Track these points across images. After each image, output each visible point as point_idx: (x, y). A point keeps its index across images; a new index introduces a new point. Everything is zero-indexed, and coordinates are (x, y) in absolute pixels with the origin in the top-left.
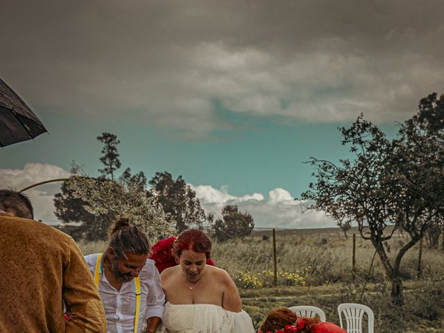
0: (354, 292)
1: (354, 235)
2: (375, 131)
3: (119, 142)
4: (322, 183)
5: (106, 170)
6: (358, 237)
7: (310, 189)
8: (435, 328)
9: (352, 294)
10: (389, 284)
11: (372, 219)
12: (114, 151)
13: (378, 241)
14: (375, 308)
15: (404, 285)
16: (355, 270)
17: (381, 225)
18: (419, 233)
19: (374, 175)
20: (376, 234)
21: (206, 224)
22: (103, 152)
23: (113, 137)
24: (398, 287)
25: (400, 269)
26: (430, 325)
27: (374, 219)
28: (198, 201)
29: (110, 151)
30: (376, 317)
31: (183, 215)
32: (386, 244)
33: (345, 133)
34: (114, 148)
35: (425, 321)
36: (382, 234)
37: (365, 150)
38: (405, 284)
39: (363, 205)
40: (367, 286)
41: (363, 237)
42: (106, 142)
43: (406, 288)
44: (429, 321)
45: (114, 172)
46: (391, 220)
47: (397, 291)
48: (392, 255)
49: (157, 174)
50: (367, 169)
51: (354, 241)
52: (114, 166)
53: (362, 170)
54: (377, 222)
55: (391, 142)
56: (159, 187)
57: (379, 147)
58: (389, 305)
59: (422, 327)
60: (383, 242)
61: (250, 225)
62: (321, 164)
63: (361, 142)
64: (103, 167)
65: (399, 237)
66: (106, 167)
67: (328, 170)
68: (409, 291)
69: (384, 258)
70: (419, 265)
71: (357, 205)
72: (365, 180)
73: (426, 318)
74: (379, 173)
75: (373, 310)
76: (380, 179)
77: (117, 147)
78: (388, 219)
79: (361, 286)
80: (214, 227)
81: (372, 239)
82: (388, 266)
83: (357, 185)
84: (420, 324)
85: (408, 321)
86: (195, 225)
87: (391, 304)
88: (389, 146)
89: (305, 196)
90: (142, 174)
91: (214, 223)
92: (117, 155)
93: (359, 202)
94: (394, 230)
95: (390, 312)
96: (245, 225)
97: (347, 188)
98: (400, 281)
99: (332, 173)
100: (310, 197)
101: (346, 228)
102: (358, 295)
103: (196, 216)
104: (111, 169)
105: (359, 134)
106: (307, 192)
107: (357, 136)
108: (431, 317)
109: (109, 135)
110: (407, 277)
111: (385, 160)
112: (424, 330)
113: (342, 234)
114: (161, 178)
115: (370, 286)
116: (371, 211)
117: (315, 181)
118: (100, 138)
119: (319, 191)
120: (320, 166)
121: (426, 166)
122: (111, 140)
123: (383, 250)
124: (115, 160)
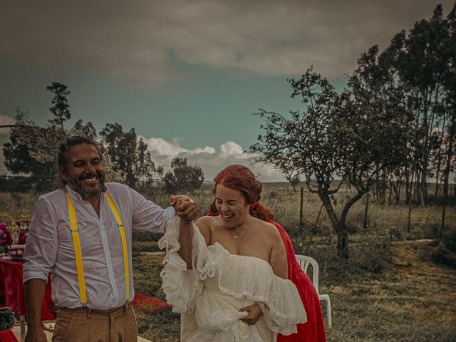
0: (301, 245)
1: (302, 189)
2: (324, 83)
3: (69, 92)
4: (271, 135)
5: (56, 120)
6: (306, 192)
7: (258, 141)
8: (380, 281)
9: (298, 247)
10: (335, 238)
11: (319, 171)
12: (64, 102)
13: (325, 194)
14: (321, 261)
15: (349, 239)
16: (302, 224)
17: (328, 178)
18: (366, 187)
19: (322, 128)
20: (323, 187)
21: (156, 176)
22: (53, 102)
23: (64, 88)
24: (344, 240)
25: (346, 222)
26: (374, 278)
27: (321, 172)
28: (149, 154)
29: (60, 101)
30: (321, 269)
31: (133, 167)
32: (333, 197)
33: (295, 85)
34: (63, 99)
35: (369, 274)
36: (329, 187)
37: (314, 103)
38: (350, 237)
39: (310, 158)
40: (314, 239)
41: (311, 191)
42: (56, 92)
43: (351, 241)
44: (374, 275)
45: (64, 123)
46: (337, 174)
47: (343, 244)
48: (338, 208)
49: (108, 125)
50: (315, 122)
51: (302, 194)
52: (64, 117)
53: (310, 123)
54: (325, 175)
55: (340, 94)
56: (110, 139)
57: (328, 100)
58: (334, 258)
59: (367, 280)
60: (330, 196)
61: (200, 179)
62: (270, 116)
63: (310, 95)
64: (53, 117)
65: (347, 192)
66: (56, 117)
67: (277, 122)
68: (354, 244)
69: (330, 211)
70: (365, 219)
71: (305, 159)
72: (313, 133)
73: (371, 271)
74: (328, 126)
75: (319, 263)
76: (328, 132)
77: (67, 97)
78: (335, 173)
79: (308, 240)
80: (165, 180)
81: (319, 192)
82: (334, 219)
83: (305, 138)
84: (364, 276)
85: (353, 273)
86: (146, 178)
87: (337, 257)
88: (337, 99)
89: (254, 149)
90: (90, 124)
91: (164, 176)
92: (67, 106)
93: (307, 155)
94: (341, 184)
95: (335, 265)
96: (195, 177)
97: (295, 141)
98: (346, 235)
99: (281, 125)
100: (259, 149)
101: (295, 182)
102: (305, 248)
103: (146, 168)
104: (61, 119)
105: (308, 86)
106: (256, 145)
107: (306, 89)
108: (375, 270)
109: (59, 85)
110: (354, 231)
111: (333, 114)
112: (368, 282)
113: (291, 188)
114: (112, 130)
115: (316, 239)
116: (319, 164)
117: (264, 133)
118: (49, 88)
119: (267, 144)
120: (269, 118)
121: (374, 120)
122: (61, 90)
123: (330, 204)
124: (65, 111)
